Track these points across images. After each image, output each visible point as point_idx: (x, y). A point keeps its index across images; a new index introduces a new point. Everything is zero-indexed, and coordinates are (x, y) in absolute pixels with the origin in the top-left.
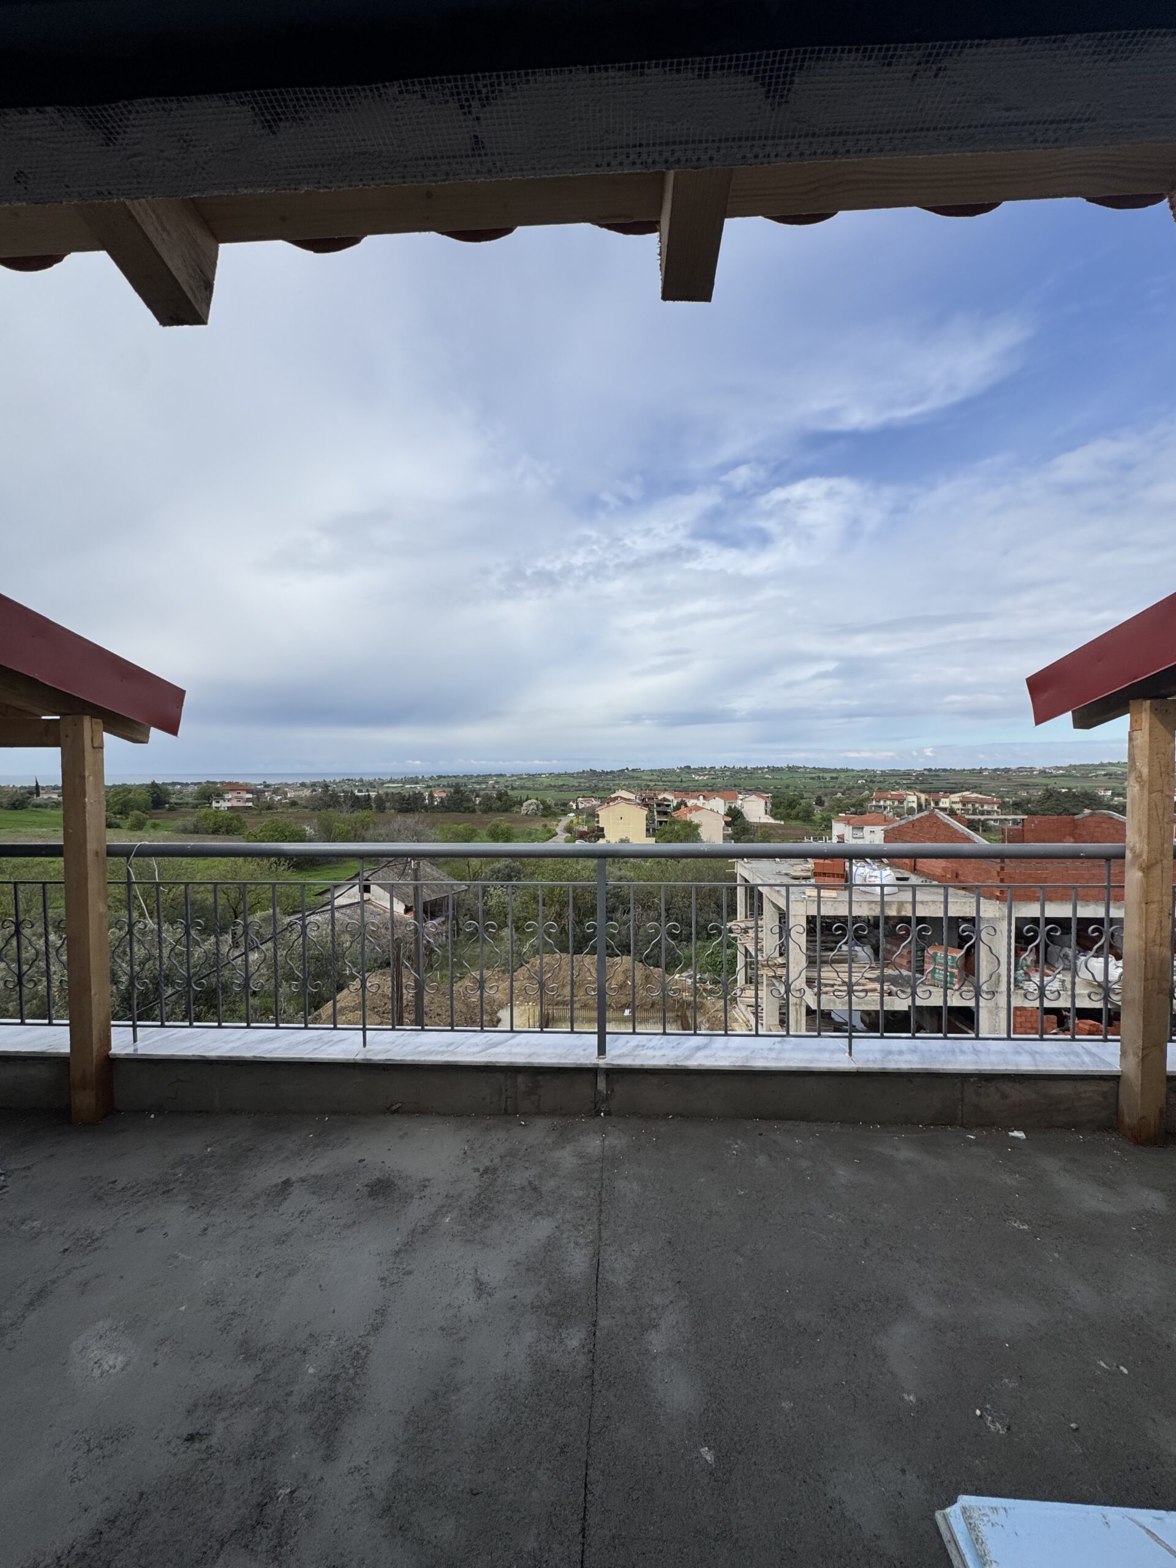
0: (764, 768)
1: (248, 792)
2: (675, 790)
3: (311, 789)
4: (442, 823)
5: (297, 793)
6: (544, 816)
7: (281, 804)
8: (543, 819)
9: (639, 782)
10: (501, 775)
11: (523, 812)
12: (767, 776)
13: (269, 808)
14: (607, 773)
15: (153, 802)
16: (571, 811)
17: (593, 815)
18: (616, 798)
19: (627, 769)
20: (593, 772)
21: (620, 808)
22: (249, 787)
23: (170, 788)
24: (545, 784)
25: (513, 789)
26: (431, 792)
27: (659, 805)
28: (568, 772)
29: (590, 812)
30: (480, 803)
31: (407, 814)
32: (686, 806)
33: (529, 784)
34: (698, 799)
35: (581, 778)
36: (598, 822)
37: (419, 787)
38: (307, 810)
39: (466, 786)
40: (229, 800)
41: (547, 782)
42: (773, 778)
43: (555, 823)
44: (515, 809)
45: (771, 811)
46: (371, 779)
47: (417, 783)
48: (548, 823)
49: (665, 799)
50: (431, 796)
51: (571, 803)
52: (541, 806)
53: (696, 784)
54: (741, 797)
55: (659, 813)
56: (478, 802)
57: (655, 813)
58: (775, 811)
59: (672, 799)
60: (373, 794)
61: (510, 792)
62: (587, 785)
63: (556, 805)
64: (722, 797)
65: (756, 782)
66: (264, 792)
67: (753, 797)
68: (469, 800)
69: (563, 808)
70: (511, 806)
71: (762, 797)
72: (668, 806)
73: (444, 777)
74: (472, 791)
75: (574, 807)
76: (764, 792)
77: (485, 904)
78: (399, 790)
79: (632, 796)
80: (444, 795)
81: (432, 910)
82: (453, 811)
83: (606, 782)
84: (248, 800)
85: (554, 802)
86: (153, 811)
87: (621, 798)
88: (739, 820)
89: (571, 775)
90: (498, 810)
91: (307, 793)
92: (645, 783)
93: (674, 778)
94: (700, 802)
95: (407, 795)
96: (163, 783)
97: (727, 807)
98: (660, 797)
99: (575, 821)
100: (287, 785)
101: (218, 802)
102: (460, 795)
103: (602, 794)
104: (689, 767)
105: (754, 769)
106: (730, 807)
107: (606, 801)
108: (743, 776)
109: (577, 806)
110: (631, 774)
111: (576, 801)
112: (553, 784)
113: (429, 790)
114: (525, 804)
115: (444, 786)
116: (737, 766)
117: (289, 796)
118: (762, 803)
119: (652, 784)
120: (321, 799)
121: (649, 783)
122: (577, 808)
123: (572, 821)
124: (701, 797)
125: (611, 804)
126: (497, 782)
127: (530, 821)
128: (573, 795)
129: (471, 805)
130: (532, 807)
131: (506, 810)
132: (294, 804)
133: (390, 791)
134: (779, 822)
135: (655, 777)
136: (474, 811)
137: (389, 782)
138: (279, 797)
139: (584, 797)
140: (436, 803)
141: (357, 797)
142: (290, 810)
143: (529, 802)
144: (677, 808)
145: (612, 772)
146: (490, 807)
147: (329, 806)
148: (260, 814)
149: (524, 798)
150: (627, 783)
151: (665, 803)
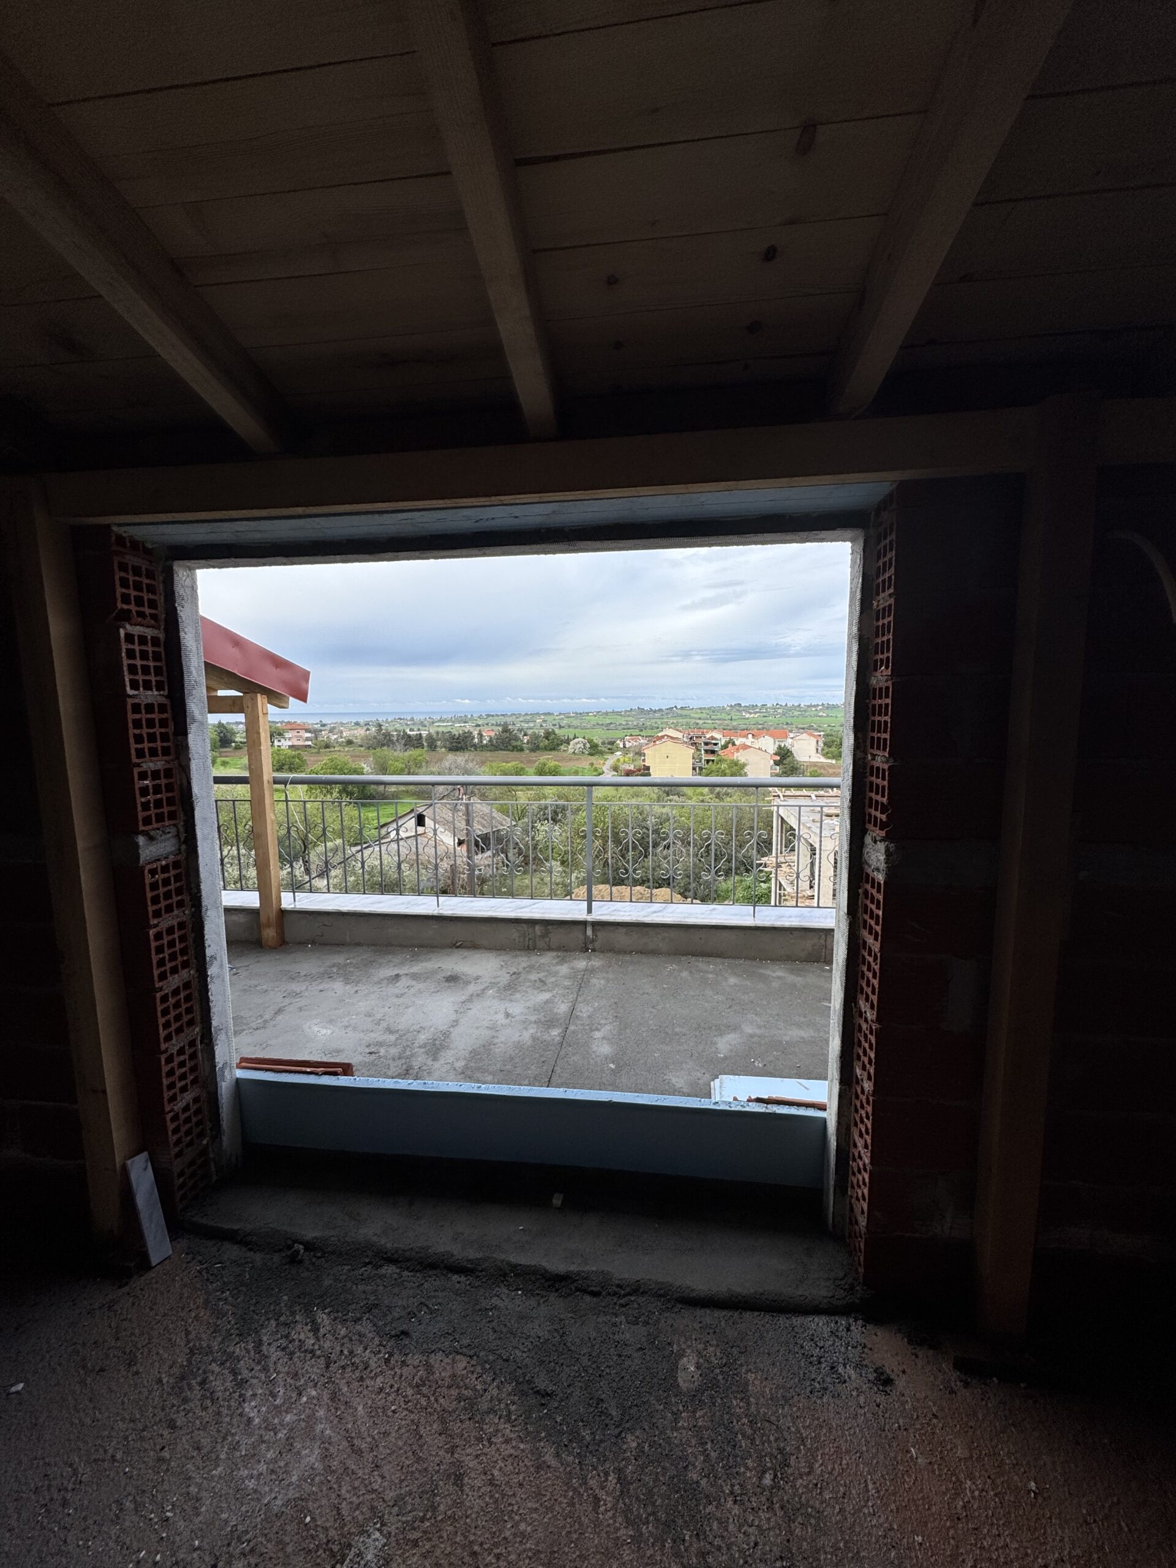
0: (818, 705)
1: (307, 731)
2: (724, 730)
3: (365, 728)
4: (491, 761)
6: (591, 754)
7: (337, 742)
8: (590, 757)
9: (689, 720)
10: (549, 714)
11: (571, 751)
12: (821, 714)
13: (327, 746)
14: (655, 711)
15: (220, 741)
16: (618, 749)
17: (640, 754)
18: (663, 737)
19: (676, 707)
20: (641, 711)
21: (667, 747)
22: (307, 727)
23: (234, 727)
24: (592, 723)
25: (560, 727)
26: (480, 731)
27: (706, 744)
28: (616, 710)
29: (637, 750)
30: (528, 743)
31: (458, 753)
32: (734, 744)
33: (576, 723)
34: (747, 738)
35: (629, 716)
36: (644, 760)
37: (468, 727)
38: (362, 749)
39: (514, 724)
40: (290, 739)
41: (594, 720)
42: (828, 716)
43: (602, 762)
44: (562, 747)
45: (823, 750)
46: (422, 718)
47: (465, 722)
48: (595, 762)
49: (713, 738)
50: (480, 735)
51: (618, 742)
52: (588, 745)
53: (747, 722)
54: (792, 735)
55: (706, 751)
56: (525, 741)
57: (703, 752)
58: (826, 750)
59: (721, 738)
60: (424, 733)
61: (557, 731)
62: (635, 723)
63: (603, 743)
64: (771, 736)
65: (809, 719)
66: (321, 731)
67: (805, 736)
68: (517, 739)
69: (609, 746)
70: (558, 745)
71: (814, 736)
72: (716, 744)
73: (493, 716)
74: (520, 730)
75: (622, 746)
76: (816, 730)
77: (533, 839)
78: (449, 729)
79: (679, 735)
80: (492, 734)
81: (482, 843)
82: (502, 750)
83: (654, 721)
84: (307, 739)
85: (601, 741)
86: (222, 750)
87: (668, 736)
88: (788, 759)
89: (619, 713)
90: (546, 749)
91: (361, 732)
92: (693, 721)
93: (724, 716)
94: (749, 740)
95: (457, 733)
96: (227, 723)
97: (777, 746)
98: (708, 736)
99: (622, 760)
100: (342, 724)
101: (279, 741)
102: (508, 734)
103: (649, 732)
104: (739, 705)
105: (808, 706)
106: (780, 746)
107: (654, 740)
108: (796, 713)
109: (624, 744)
110: (679, 712)
111: (622, 739)
112: (600, 723)
113: (478, 728)
114: (571, 743)
115: (492, 725)
116: (790, 704)
117: (344, 734)
118: (813, 741)
119: (701, 722)
120: (375, 738)
121: (698, 721)
122: (624, 747)
123: (618, 760)
124: (750, 736)
125: (657, 742)
126: (545, 721)
127: (578, 759)
128: (621, 734)
129: (519, 743)
130: (579, 746)
131: (554, 749)
132: (350, 742)
133: (440, 730)
135: (704, 715)
136: (522, 750)
137: (439, 721)
138: (335, 736)
139: (631, 735)
140: (485, 742)
141: (409, 736)
142: (346, 749)
143: (576, 740)
144: (725, 747)
145: (660, 710)
146: (538, 746)
147: (383, 745)
148: (318, 753)
149: (571, 737)
150: (675, 721)
151: (714, 742)
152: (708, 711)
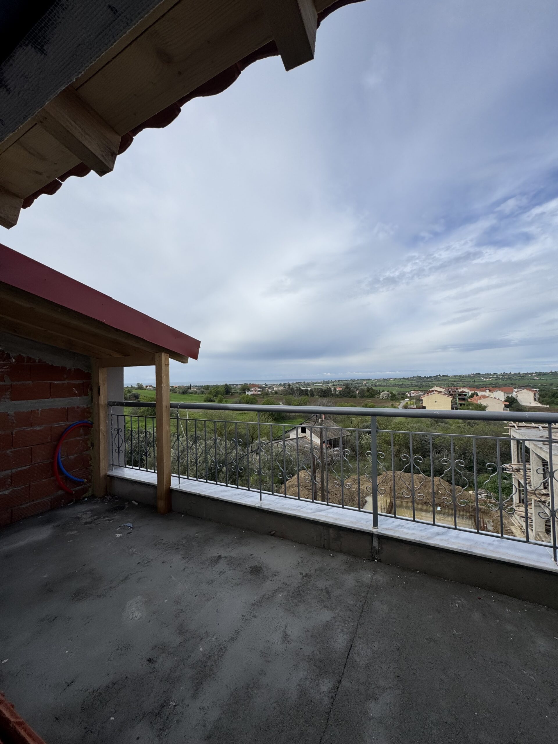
0: (533, 373)
1: (259, 388)
2: (470, 386)
3: (283, 387)
4: (340, 402)
5: (278, 388)
6: (392, 400)
7: (271, 393)
8: (391, 401)
9: (448, 382)
10: (369, 380)
11: (381, 398)
12: (535, 378)
13: (267, 394)
14: (428, 378)
15: (226, 392)
16: (407, 397)
17: (419, 399)
18: (433, 391)
19: (440, 375)
20: (419, 377)
21: (435, 396)
22: (260, 386)
23: (232, 386)
24: (392, 384)
25: (376, 386)
26: (335, 388)
27: (459, 395)
28: (405, 377)
29: (418, 398)
30: (359, 393)
31: (324, 398)
32: (477, 395)
33: (384, 384)
34: (486, 392)
35: (413, 380)
36: (422, 403)
37: (330, 386)
38: (281, 396)
39: (352, 385)
40: (252, 391)
41: (393, 382)
42: (540, 379)
43: (398, 404)
44: (376, 396)
45: (539, 399)
46: (309, 382)
47: (328, 384)
48: (394, 404)
49: (463, 392)
50: (335, 389)
51: (407, 393)
52: (390, 395)
53: (484, 383)
54: (516, 390)
55: (459, 399)
56: (357, 393)
57: (457, 399)
58: (542, 399)
59: (468, 392)
60: (309, 389)
61: (373, 388)
62: (416, 384)
63: (399, 394)
64: (502, 391)
65: (527, 381)
66: (265, 388)
67: (525, 391)
68: (353, 392)
69: (402, 396)
70: (374, 395)
71: (532, 391)
72: (466, 395)
73: (341, 381)
74: (355, 387)
75: (409, 396)
76: (533, 388)
77: (360, 443)
78: (320, 387)
79: (443, 390)
80: (341, 389)
81: (333, 443)
82: (345, 397)
83: (427, 383)
84: (259, 391)
85: (397, 393)
86: (226, 395)
87: (436, 391)
88: (515, 404)
89: (407, 379)
90: (368, 396)
91: (282, 388)
92: (451, 382)
93: (469, 380)
94: (487, 393)
95: (324, 389)
96: (230, 384)
97: (506, 396)
98: (460, 391)
99: (409, 403)
100: (274, 385)
101: (248, 392)
102: (348, 389)
103: (425, 389)
104: (479, 374)
105: (526, 374)
106: (508, 397)
107: (427, 392)
108: (518, 378)
109: (410, 395)
110: (442, 378)
111: (409, 392)
112: (397, 384)
113: (334, 387)
114: (381, 394)
115: (341, 385)
116: (513, 372)
117: (275, 389)
118: (532, 394)
119: (455, 383)
120: (287, 391)
121: (453, 383)
122: (410, 396)
123: (407, 403)
124: (488, 391)
125: (429, 394)
126: (367, 383)
127: (384, 402)
128: (408, 390)
129: (354, 394)
130: (385, 395)
131: (372, 397)
132: (276, 393)
133: (316, 387)
134: (545, 406)
135: (457, 380)
136: (355, 397)
137: (316, 383)
138: (271, 390)
139: (414, 390)
140: (337, 393)
141: (302, 390)
142: (275, 396)
143: (384, 392)
144: (472, 396)
145: (430, 377)
146: (364, 395)
147: (290, 394)
148: (263, 397)
149: (381, 390)
150: (440, 383)
151: (464, 394)
152: (459, 378)
